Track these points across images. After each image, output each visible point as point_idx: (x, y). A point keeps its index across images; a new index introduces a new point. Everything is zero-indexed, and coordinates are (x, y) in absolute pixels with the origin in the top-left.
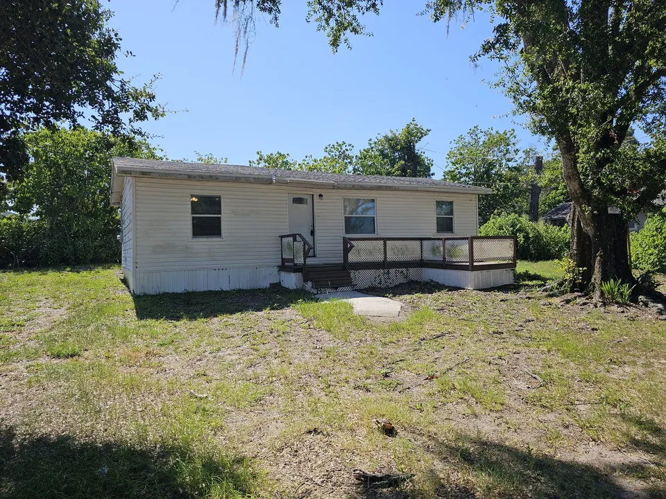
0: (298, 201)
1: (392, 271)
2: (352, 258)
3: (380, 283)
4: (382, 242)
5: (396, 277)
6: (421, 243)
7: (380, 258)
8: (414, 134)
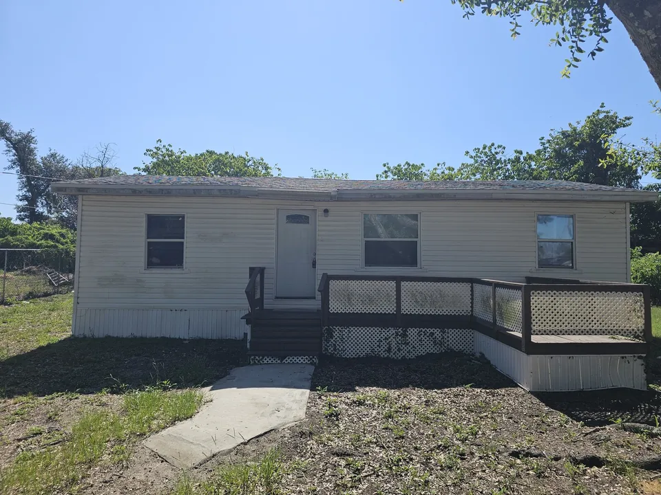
0: (295, 219)
1: (412, 332)
2: (335, 306)
3: (389, 350)
4: (393, 284)
5: (419, 343)
6: (472, 287)
7: (390, 308)
8: (604, 124)
